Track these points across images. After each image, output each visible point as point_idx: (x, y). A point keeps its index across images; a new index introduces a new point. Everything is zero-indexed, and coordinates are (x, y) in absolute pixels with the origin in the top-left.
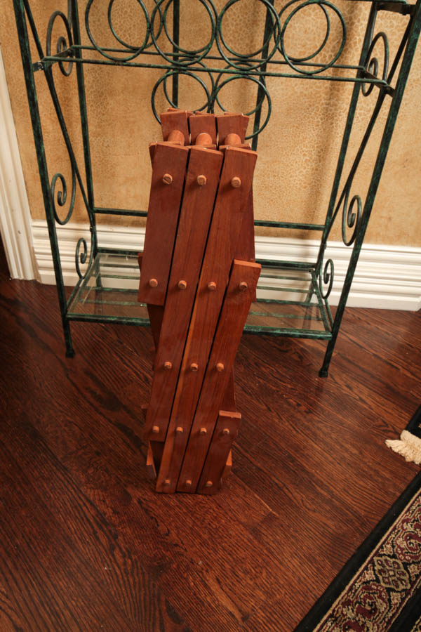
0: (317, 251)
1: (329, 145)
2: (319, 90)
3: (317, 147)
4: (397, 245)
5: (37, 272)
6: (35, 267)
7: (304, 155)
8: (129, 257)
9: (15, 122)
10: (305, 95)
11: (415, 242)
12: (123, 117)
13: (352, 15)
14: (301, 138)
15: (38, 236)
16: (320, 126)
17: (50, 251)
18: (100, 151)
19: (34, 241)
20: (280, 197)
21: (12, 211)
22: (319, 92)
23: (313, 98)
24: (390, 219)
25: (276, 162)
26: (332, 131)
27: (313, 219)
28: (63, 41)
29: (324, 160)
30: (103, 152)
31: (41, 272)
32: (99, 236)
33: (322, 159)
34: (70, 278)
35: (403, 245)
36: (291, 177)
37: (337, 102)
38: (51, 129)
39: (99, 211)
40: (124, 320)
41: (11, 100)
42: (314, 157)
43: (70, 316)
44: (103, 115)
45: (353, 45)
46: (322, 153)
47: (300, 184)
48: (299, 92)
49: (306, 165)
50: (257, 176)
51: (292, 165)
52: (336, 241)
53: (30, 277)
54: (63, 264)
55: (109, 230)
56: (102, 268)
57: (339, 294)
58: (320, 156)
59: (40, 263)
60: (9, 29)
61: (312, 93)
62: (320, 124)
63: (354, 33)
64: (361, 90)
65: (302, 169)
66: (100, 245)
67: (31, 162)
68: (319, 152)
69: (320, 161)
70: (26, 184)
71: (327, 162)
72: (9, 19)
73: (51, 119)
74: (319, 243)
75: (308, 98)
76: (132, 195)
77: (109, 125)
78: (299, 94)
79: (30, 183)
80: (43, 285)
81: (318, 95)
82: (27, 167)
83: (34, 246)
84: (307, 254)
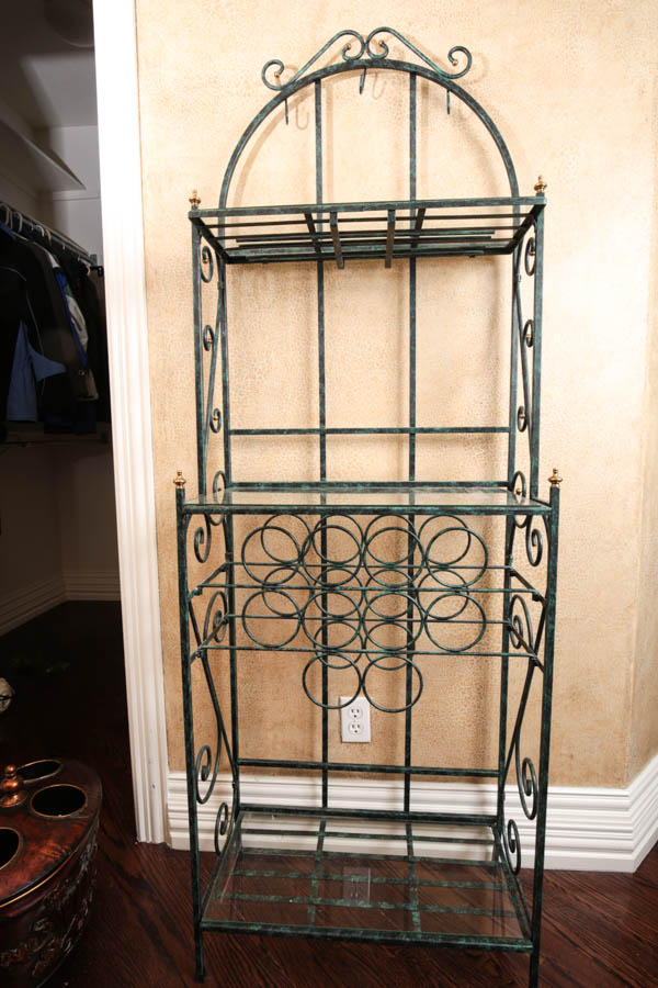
0: (494, 797)
1: (488, 682)
3: (476, 684)
4: (588, 786)
5: (169, 834)
6: (167, 828)
7: (463, 693)
14: (457, 676)
15: (174, 790)
17: (187, 809)
19: (169, 795)
20: (443, 737)
21: (149, 763)
24: (572, 756)
27: (483, 759)
28: (219, 614)
29: (485, 697)
31: (173, 834)
32: (242, 788)
33: (483, 697)
34: (206, 841)
35: (594, 785)
36: (452, 715)
39: (242, 764)
40: (270, 930)
41: (163, 653)
42: (474, 694)
43: (204, 925)
47: (464, 722)
49: (466, 703)
51: (451, 703)
53: (159, 839)
54: (200, 824)
56: (245, 837)
57: (532, 852)
58: (480, 693)
59: (173, 823)
64: (510, 643)
65: (464, 707)
66: (243, 800)
68: (479, 689)
69: (481, 699)
71: (488, 699)
74: (495, 788)
76: (281, 740)
79: (172, 732)
80: (174, 850)
83: (169, 802)
84: (483, 803)
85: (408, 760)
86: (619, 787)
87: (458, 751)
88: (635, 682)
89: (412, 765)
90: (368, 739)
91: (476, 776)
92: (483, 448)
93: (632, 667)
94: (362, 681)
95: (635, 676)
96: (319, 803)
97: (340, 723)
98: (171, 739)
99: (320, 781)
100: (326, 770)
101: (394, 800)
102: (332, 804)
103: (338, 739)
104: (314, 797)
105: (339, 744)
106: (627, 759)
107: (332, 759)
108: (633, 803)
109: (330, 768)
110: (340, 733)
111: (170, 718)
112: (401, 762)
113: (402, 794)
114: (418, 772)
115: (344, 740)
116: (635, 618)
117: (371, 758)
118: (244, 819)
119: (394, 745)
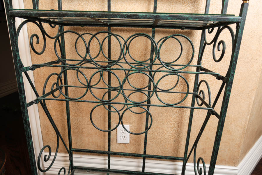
0: (181, 167)
1: (182, 121)
2: (176, 98)
3: (177, 121)
4: (221, 165)
7: (171, 125)
8: (88, 171)
9: (39, 111)
10: (170, 100)
11: (229, 164)
12: (87, 109)
13: (188, 69)
14: (169, 118)
16: (177, 113)
18: (76, 123)
20: (161, 143)
22: (176, 99)
23: (173, 101)
25: (158, 127)
26: (183, 115)
27: (177, 153)
29: (181, 127)
30: (77, 123)
32: (74, 159)
33: (180, 127)
35: (224, 165)
36: (165, 134)
37: (184, 103)
38: (55, 114)
39: (74, 151)
42: (176, 126)
44: (78, 108)
45: (190, 80)
46: (179, 124)
47: (170, 137)
48: (166, 99)
49: (172, 129)
50: (149, 134)
51: (165, 129)
52: (190, 163)
55: (80, 157)
58: (178, 125)
60: (38, 76)
61: (172, 99)
62: (177, 112)
63: (190, 76)
65: (171, 131)
66: (75, 164)
67: (45, 128)
68: (178, 124)
69: (179, 128)
70: (42, 136)
71: (182, 128)
72: (39, 73)
73: (55, 110)
75: (171, 101)
76: (91, 141)
77: (81, 112)
78: (166, 100)
81: (176, 100)
82: (43, 129)
84: (176, 169)
85: (145, 152)
86: (234, 166)
87: (167, 149)
88: (248, 123)
89: (147, 154)
90: (128, 142)
91: (174, 159)
92: (192, 5)
93: (248, 117)
94: (121, 119)
95: (249, 121)
96: (107, 167)
97: (117, 135)
98: (44, 139)
99: (107, 158)
100: (109, 154)
101: (139, 166)
102: (112, 167)
103: (115, 141)
104: (105, 164)
105: (116, 144)
106: (239, 155)
107: (112, 150)
108: (239, 172)
109: (111, 154)
110: (117, 139)
111: (43, 131)
112: (142, 153)
113: (142, 164)
114: (149, 157)
115: (118, 142)
116: (254, 96)
117: (129, 151)
118: (75, 172)
119: (139, 145)
